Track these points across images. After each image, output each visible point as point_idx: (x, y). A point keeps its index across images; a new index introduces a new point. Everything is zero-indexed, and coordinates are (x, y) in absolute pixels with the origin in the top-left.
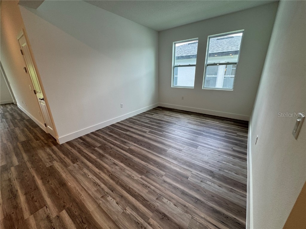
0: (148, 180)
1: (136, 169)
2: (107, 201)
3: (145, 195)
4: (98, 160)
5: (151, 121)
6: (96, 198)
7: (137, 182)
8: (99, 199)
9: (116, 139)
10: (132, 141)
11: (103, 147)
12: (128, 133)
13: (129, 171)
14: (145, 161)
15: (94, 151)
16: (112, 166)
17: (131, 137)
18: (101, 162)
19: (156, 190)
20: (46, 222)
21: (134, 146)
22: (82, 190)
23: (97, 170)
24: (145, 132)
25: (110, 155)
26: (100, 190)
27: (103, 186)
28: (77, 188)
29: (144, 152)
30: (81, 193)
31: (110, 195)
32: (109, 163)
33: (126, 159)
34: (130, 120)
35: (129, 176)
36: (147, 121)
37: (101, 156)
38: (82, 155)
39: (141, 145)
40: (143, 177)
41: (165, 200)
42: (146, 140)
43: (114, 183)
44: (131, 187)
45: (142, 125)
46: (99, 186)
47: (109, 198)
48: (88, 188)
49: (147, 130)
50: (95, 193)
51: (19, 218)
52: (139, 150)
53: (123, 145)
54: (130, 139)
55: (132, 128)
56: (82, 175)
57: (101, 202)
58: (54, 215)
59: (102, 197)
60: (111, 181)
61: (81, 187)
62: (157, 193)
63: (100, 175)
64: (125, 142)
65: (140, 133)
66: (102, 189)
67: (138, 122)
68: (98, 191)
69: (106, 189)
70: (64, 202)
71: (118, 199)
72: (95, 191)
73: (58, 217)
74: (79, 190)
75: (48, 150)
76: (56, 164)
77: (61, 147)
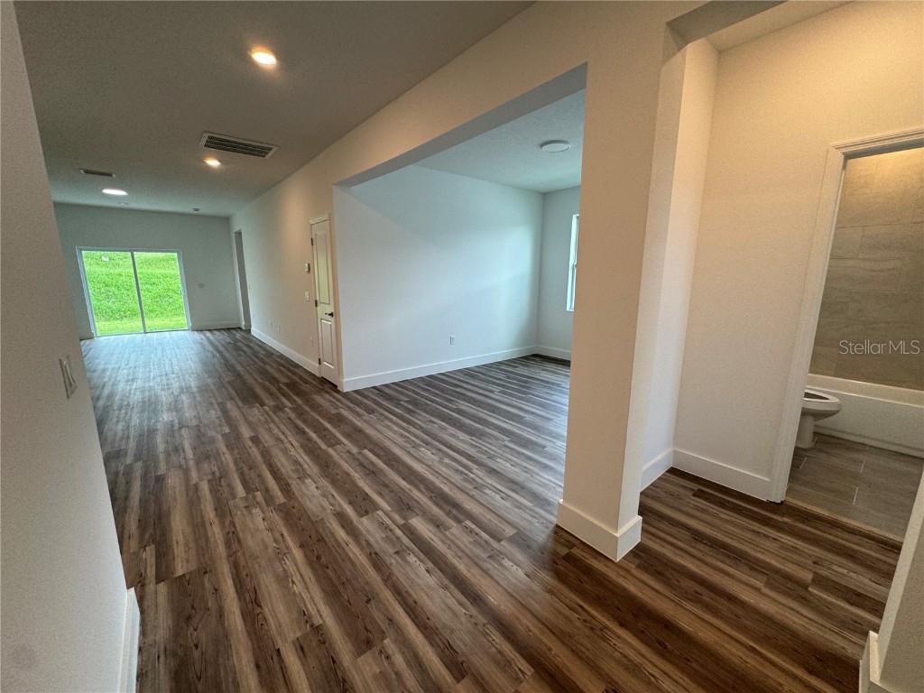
0: (480, 441)
1: (465, 430)
4: (407, 415)
5: (508, 377)
7: (463, 441)
9: (436, 395)
10: (464, 400)
11: (414, 402)
12: (458, 390)
13: (452, 430)
14: (482, 425)
15: (398, 404)
16: (427, 423)
17: (462, 394)
18: (410, 417)
19: (490, 451)
21: (464, 406)
23: (404, 425)
24: (492, 392)
25: (425, 412)
29: (481, 415)
32: (422, 418)
33: (450, 419)
34: (468, 373)
35: (452, 435)
36: (502, 376)
37: (410, 411)
38: (380, 408)
39: (479, 406)
40: (474, 438)
42: (490, 401)
45: (488, 382)
49: (497, 389)
52: (474, 411)
53: (449, 403)
54: (462, 397)
55: (467, 383)
60: (425, 436)
64: (451, 400)
65: (481, 391)
67: (481, 376)
75: (327, 396)
76: (345, 413)
77: (346, 395)
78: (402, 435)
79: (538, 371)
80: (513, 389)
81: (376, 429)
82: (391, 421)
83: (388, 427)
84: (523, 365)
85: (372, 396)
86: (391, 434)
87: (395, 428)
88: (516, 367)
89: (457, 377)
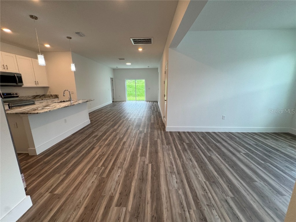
0: (210, 188)
1: (205, 174)
2: (172, 177)
3: (200, 195)
4: (181, 151)
5: (257, 145)
6: (167, 170)
7: (199, 181)
8: (168, 172)
9: (203, 144)
10: (217, 152)
11: (190, 145)
12: (218, 144)
13: (198, 170)
15: (182, 144)
16: (188, 160)
17: (219, 148)
18: (182, 153)
19: (212, 199)
20: (143, 163)
21: (215, 156)
22: (163, 161)
23: (177, 156)
24: (239, 152)
25: (192, 152)
26: (171, 168)
27: (175, 167)
28: (161, 159)
30: (162, 162)
31: (175, 175)
32: (187, 156)
33: (202, 162)
34: (230, 135)
35: (196, 174)
36: (252, 143)
37: (184, 150)
38: (173, 143)
39: (225, 160)
40: (207, 183)
41: (214, 212)
42: (234, 159)
43: (182, 171)
44: (192, 181)
45: (240, 144)
46: (173, 165)
47: (174, 176)
48: (166, 162)
49: (243, 151)
50: (168, 168)
51: (136, 154)
52: (219, 162)
53: (207, 151)
54: (217, 150)
55: (226, 141)
56: (167, 154)
57: (168, 174)
58: (147, 163)
59: (170, 172)
60: (181, 168)
61: (163, 159)
62: (211, 202)
63: (177, 160)
64: (210, 150)
65: (232, 149)
66: (173, 168)
67: (238, 139)
68: (170, 167)
69: (175, 170)
70: (153, 161)
71: (178, 181)
72: (169, 166)
73: (147, 165)
74: (161, 160)
75: (159, 132)
76: (159, 141)
77: (166, 133)
78: (171, 163)
79: (284, 145)
80: (257, 155)
81: (163, 153)
82: (173, 151)
83: (169, 155)
84: (275, 139)
85: (175, 136)
86: (167, 160)
87: (171, 157)
88: (267, 139)
89: (222, 137)
